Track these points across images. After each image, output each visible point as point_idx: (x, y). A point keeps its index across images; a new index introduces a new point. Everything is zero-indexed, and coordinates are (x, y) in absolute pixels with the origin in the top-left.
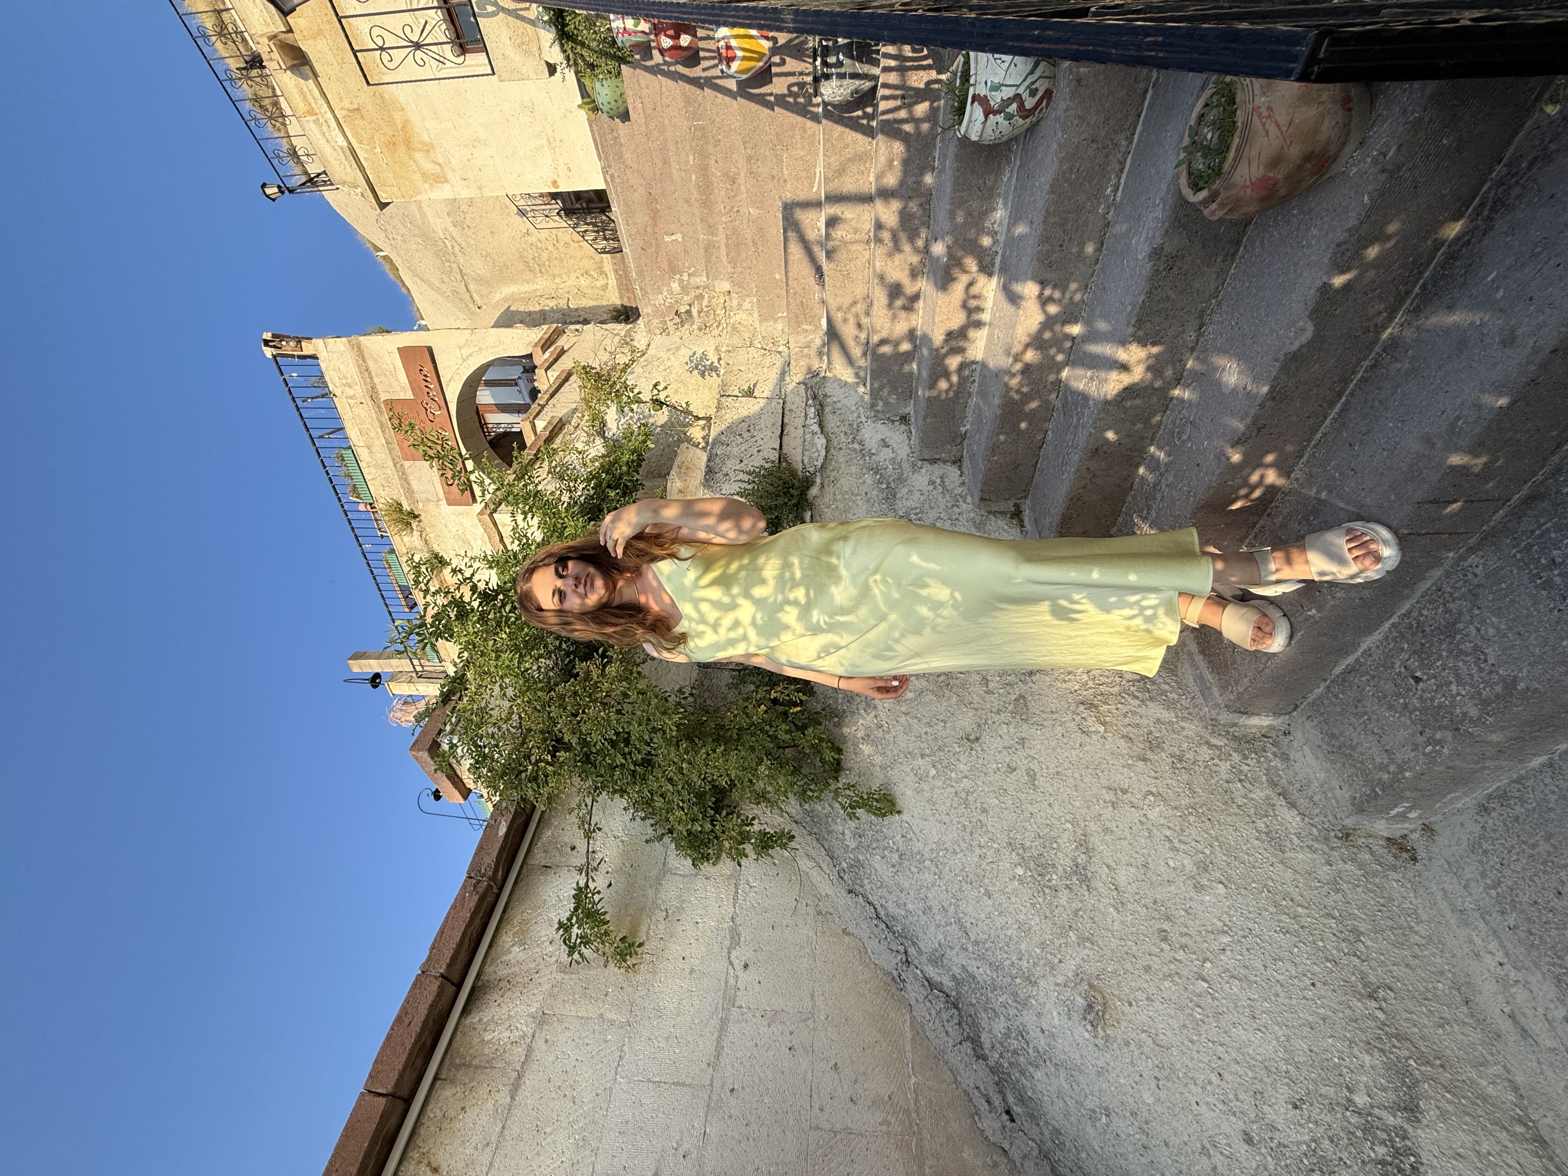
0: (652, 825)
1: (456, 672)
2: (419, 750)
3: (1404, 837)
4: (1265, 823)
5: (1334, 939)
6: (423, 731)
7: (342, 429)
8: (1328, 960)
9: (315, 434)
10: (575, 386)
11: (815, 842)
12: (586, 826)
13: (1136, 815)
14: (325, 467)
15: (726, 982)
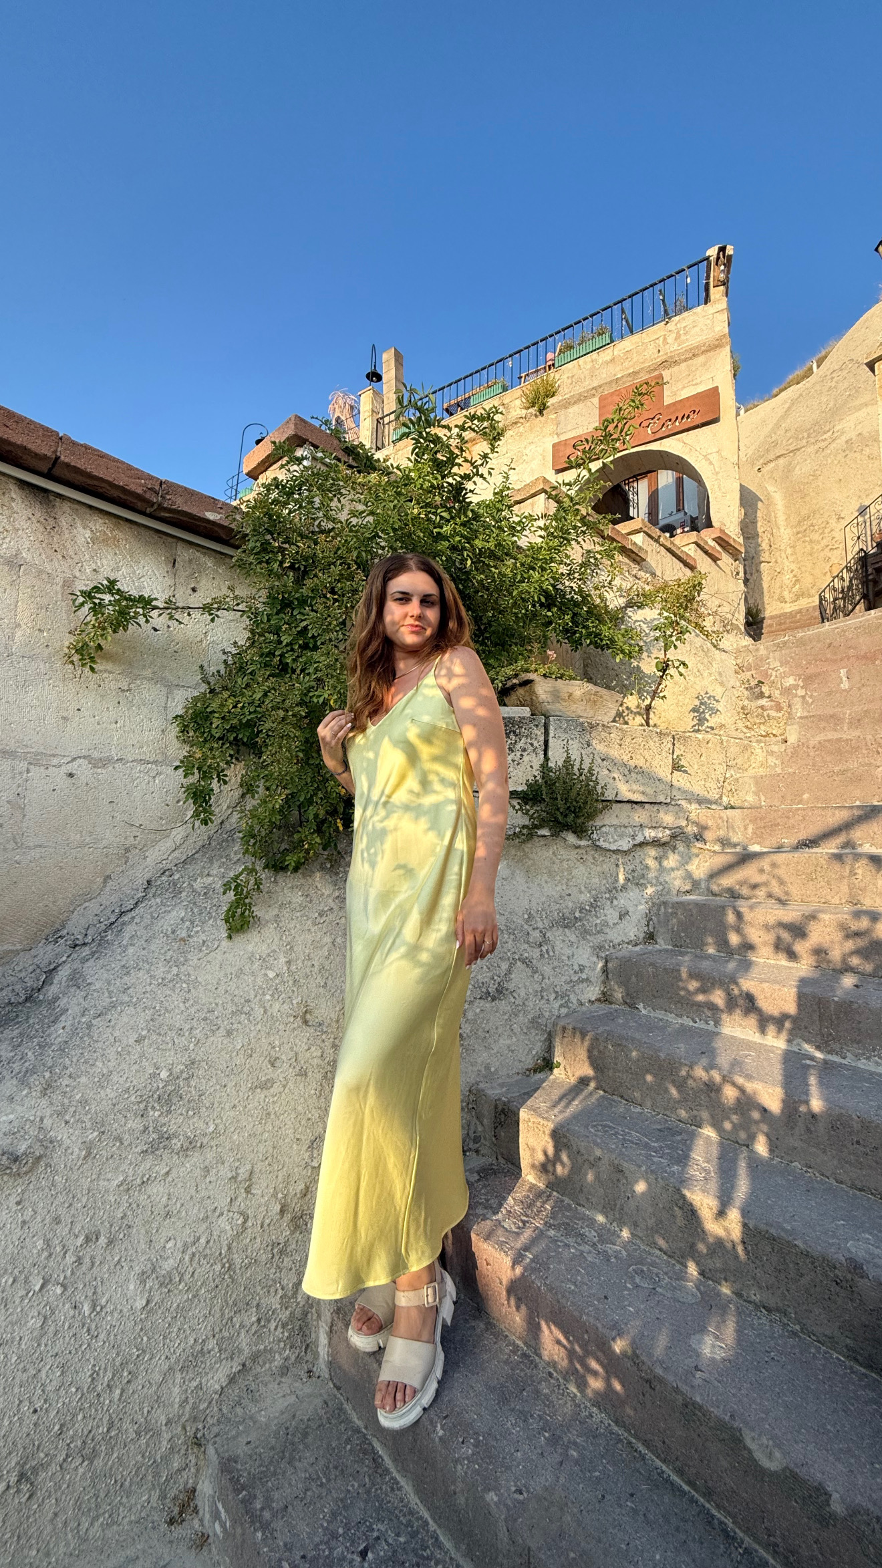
0: (218, 672)
1: (379, 460)
2: (296, 425)
3: (196, 1510)
4: (213, 1349)
5: (86, 1432)
6: (315, 427)
7: (632, 332)
8: (62, 1426)
9: (627, 304)
10: (681, 575)
11: (201, 843)
12: (216, 606)
13: (223, 1203)
14: (592, 316)
15: (54, 756)
